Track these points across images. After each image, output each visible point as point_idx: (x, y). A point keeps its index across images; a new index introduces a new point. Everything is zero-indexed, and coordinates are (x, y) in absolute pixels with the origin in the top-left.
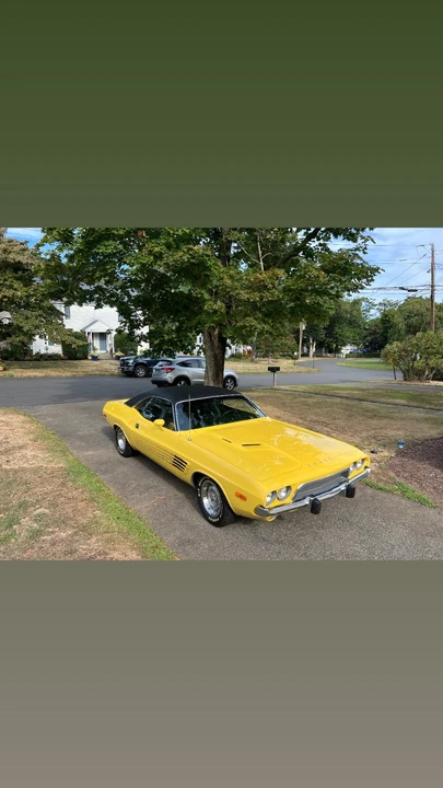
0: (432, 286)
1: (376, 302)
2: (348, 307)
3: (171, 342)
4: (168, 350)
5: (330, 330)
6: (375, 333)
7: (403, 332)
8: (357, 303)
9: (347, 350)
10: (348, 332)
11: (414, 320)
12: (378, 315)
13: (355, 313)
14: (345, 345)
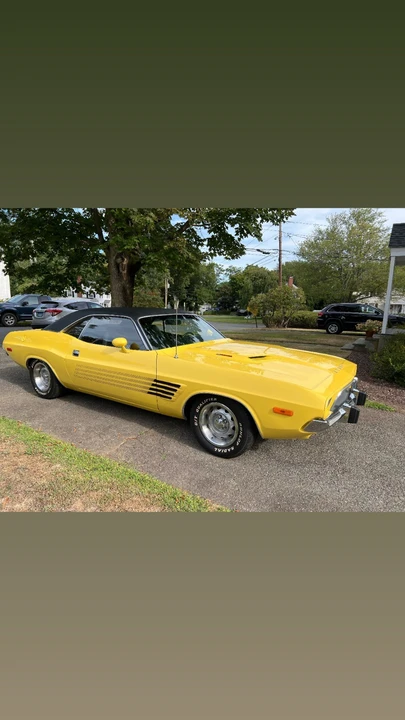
0: (280, 251)
1: (224, 268)
2: (204, 270)
3: (60, 278)
4: (57, 286)
5: (190, 289)
6: (225, 294)
7: (251, 292)
8: (212, 266)
9: (203, 308)
10: (204, 292)
11: (259, 282)
12: (227, 279)
13: (210, 275)
14: (202, 304)
